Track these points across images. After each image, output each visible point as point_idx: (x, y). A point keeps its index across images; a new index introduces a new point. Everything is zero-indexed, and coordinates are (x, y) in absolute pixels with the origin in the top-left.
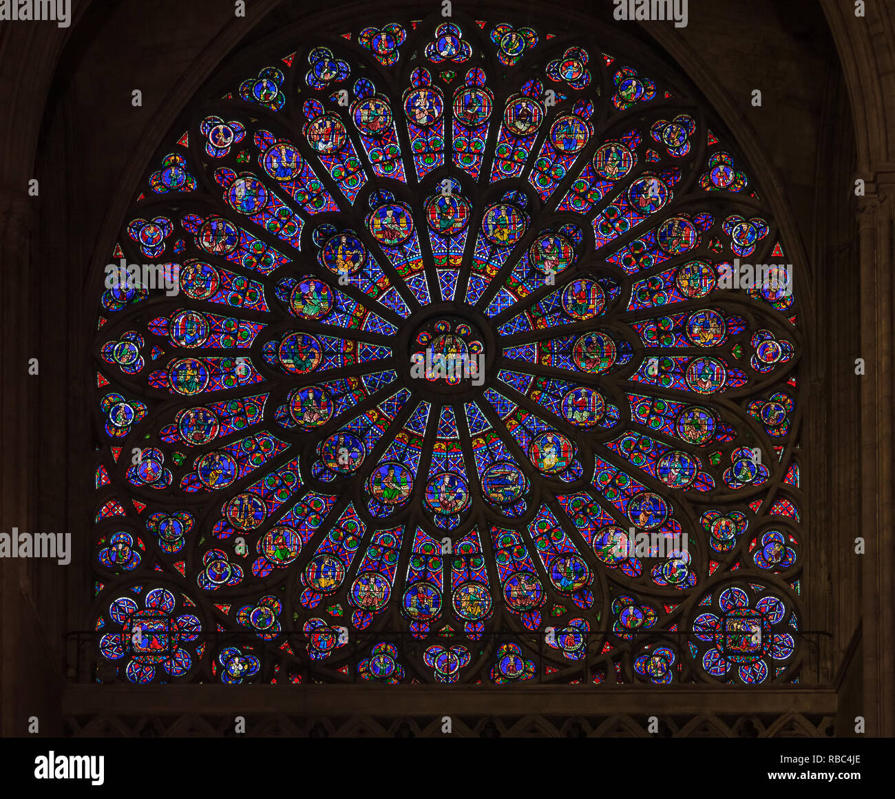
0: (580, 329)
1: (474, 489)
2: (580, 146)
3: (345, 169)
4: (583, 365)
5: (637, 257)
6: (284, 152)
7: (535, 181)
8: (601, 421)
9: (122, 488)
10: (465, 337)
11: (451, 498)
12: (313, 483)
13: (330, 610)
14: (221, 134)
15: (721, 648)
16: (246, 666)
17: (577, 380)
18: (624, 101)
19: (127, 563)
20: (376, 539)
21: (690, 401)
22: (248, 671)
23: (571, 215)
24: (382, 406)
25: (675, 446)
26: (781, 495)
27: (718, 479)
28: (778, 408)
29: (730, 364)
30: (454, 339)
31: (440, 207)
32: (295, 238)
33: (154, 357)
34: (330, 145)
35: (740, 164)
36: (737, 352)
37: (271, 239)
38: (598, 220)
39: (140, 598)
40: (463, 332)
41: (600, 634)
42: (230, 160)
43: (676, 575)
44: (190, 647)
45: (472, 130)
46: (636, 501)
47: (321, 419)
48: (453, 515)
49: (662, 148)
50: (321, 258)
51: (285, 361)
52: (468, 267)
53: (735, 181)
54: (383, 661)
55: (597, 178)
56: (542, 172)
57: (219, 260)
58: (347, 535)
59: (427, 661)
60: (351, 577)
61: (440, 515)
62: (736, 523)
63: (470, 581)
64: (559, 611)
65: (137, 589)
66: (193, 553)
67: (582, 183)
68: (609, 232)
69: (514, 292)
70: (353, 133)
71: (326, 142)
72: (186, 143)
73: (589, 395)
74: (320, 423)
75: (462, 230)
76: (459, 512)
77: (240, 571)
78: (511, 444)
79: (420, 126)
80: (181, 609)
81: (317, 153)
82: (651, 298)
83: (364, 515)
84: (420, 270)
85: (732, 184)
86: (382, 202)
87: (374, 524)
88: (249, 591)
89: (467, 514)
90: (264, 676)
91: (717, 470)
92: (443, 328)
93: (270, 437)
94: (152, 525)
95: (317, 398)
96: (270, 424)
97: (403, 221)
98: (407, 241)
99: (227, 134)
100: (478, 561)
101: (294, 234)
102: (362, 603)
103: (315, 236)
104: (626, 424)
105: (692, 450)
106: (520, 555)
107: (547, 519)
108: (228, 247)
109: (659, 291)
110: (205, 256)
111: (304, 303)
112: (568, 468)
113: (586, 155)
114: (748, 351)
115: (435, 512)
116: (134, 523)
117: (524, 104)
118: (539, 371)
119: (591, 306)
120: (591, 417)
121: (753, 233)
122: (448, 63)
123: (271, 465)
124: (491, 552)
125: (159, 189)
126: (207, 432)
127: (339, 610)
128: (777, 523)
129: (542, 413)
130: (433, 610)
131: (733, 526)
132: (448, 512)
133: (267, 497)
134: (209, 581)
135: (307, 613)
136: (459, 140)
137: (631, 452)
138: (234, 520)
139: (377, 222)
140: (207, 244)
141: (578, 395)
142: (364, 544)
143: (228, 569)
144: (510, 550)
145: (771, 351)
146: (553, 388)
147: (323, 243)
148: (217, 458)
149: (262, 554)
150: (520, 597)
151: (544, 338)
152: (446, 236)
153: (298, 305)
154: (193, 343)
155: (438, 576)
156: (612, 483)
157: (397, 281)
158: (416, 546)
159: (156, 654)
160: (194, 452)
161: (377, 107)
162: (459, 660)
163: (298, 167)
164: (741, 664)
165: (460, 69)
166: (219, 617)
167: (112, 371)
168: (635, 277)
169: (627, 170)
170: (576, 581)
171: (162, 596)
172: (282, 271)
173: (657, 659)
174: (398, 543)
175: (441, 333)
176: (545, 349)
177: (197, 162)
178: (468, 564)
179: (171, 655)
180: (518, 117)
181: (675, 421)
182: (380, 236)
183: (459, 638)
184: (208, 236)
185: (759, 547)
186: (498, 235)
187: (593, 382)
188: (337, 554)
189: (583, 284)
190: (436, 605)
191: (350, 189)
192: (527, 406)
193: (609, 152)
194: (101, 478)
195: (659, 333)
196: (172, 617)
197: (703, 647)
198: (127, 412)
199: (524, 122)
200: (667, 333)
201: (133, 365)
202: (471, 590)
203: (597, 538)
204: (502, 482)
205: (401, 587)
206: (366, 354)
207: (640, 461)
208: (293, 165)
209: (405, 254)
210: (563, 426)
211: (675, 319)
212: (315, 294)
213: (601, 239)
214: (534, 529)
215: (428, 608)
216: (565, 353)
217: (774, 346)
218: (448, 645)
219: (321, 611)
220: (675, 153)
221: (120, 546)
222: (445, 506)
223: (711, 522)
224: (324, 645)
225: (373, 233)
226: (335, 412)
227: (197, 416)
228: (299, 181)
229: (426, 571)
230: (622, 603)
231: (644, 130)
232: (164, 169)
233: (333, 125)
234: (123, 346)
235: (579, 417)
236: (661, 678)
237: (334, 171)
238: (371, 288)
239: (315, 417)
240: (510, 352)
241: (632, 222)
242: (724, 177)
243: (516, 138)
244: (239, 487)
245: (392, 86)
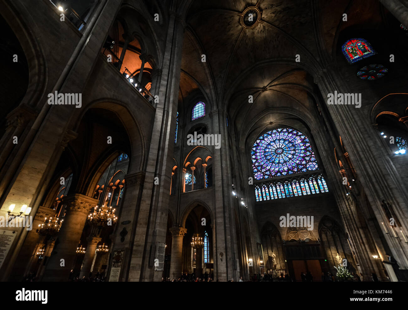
0: (290, 147)
1: (284, 160)
6: (263, 141)
7: (284, 138)
8: (294, 153)
9: (255, 166)
12: (270, 162)
17: (291, 150)
18: (290, 131)
19: (256, 171)
21: (301, 150)
23: (287, 139)
25: (301, 153)
26: (312, 155)
28: (310, 148)
29: (304, 146)
33: (256, 157)
35: (301, 132)
37: (263, 147)
38: (290, 139)
40: (280, 149)
41: (298, 169)
42: (259, 143)
44: (262, 176)
49: (294, 133)
50: (268, 147)
51: (266, 155)
52: (279, 145)
54: (279, 174)
55: (289, 136)
57: (260, 149)
59: (283, 174)
62: (309, 158)
63: (285, 167)
64: (294, 168)
66: (261, 169)
67: (288, 137)
69: (284, 146)
70: (268, 139)
75: (279, 143)
78: (286, 156)
79: (274, 137)
80: (261, 174)
82: (296, 143)
83: (275, 164)
84: (276, 146)
87: (276, 164)
88: (266, 171)
89: (284, 162)
90: (269, 177)
91: (306, 154)
92: (278, 149)
96: (266, 159)
97: (273, 143)
99: (259, 141)
101: (265, 146)
104: (296, 153)
105: (303, 153)
110: (259, 149)
112: (292, 157)
113: (288, 135)
114: (306, 145)
115: (281, 162)
116: (256, 168)
117: (282, 133)
118: (287, 150)
123: (266, 162)
124: (286, 164)
125: (254, 146)
127: (274, 171)
128: (313, 157)
129: (288, 153)
133: (266, 164)
134: (263, 171)
135: (271, 172)
136: (277, 137)
137: (297, 155)
138: (264, 166)
142: (275, 166)
144: (288, 164)
146: (289, 151)
148: (262, 162)
150: (290, 167)
151: (287, 148)
152: (277, 143)
153: (266, 151)
154: (259, 155)
155: (282, 167)
157: (274, 147)
158: (280, 165)
160: (260, 162)
162: (286, 173)
164: (312, 169)
165: (276, 133)
167: (253, 158)
168: (294, 142)
169: (291, 135)
170: (295, 165)
172: (265, 149)
173: (304, 170)
177: (257, 143)
181: (301, 151)
183: (285, 171)
185: (311, 159)
187: (292, 150)
188: (273, 167)
189: (290, 144)
190: (282, 169)
191: (269, 142)
192: (287, 153)
194: (253, 166)
195: (297, 146)
197: (308, 168)
198: (254, 161)
204: (286, 159)
205: (279, 168)
206: (272, 153)
207: (299, 155)
209: (274, 145)
210: (290, 154)
213: (290, 140)
214: (290, 162)
216: (289, 149)
217: (308, 144)
218: (284, 172)
219: (273, 171)
225: (271, 144)
226: (271, 157)
227: (260, 160)
228: (265, 143)
231: (292, 132)
232: (254, 144)
234: (253, 156)
235: (291, 153)
237: (267, 141)
238: (272, 148)
239: (269, 158)
240: (284, 150)
241: (293, 139)
242: (300, 134)
243: (281, 136)
244: (264, 164)
245: (271, 135)
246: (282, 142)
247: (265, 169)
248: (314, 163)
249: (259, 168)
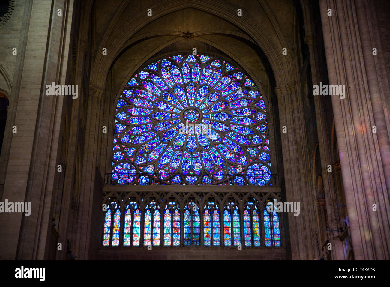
0: (220, 112)
1: (197, 143)
2: (219, 78)
3: (170, 81)
4: (221, 119)
5: (231, 98)
6: (157, 78)
7: (209, 84)
8: (225, 130)
9: (120, 143)
10: (195, 113)
11: (192, 145)
12: (162, 142)
13: (165, 168)
14: (144, 75)
15: (254, 177)
16: (146, 181)
17: (220, 122)
18: (228, 70)
19: (120, 158)
20: (176, 154)
21: (244, 126)
22: (146, 182)
23: (217, 90)
24: (177, 127)
25: (241, 135)
26: (264, 145)
27: (251, 142)
28: (263, 128)
29: (252, 119)
30: (193, 114)
31: (190, 89)
32: (159, 94)
33: (128, 117)
34: (167, 77)
35: (252, 81)
36: (254, 117)
37: (154, 94)
38: (222, 92)
39: (122, 166)
40: (195, 112)
42: (146, 80)
43: (243, 162)
44: (133, 176)
45: (196, 75)
46: (233, 146)
47: (164, 129)
48: (193, 149)
49: (236, 78)
50: (164, 98)
51: (156, 118)
52: (195, 100)
53: (251, 84)
54: (177, 179)
55: (222, 83)
56: (211, 82)
57: (143, 98)
58: (169, 153)
59: (187, 179)
60: (170, 162)
61: (190, 149)
62: (256, 151)
63: (197, 162)
64: (217, 169)
65: (122, 164)
66: (135, 156)
67: (219, 84)
68: (225, 93)
69: (205, 105)
70: (171, 75)
71: (166, 76)
72: (136, 76)
73: (222, 125)
74: (164, 130)
75: (195, 93)
76: (194, 148)
77: (145, 160)
79: (186, 74)
80: (132, 168)
81: (164, 78)
82: (235, 106)
83: (173, 149)
84: (186, 100)
85: (251, 85)
86: (177, 87)
87: (175, 150)
88: (147, 164)
90: (150, 183)
92: (190, 111)
93: (153, 133)
94: (126, 150)
95: (163, 125)
96: (153, 130)
97: (182, 91)
98: (183, 95)
99: (145, 75)
100: (198, 158)
102: (172, 167)
103: (163, 93)
104: (230, 131)
105: (245, 136)
106: (207, 157)
107: (213, 150)
108: (145, 96)
109: (236, 105)
110: (140, 97)
111: (161, 106)
112: (218, 139)
113: (220, 79)
115: (189, 148)
116: (122, 150)
117: (207, 70)
118: (211, 120)
119: (222, 108)
120: (223, 129)
121: (256, 94)
122: (191, 62)
123: (153, 138)
124: (201, 157)
125: (130, 85)
126: (139, 132)
128: (265, 151)
130: (188, 169)
131: (255, 151)
132: (192, 148)
133: (152, 145)
134: (138, 162)
135: (160, 169)
136: (193, 76)
137: (232, 136)
138: (144, 149)
139: (176, 91)
140: (140, 95)
141: (220, 125)
142: (173, 155)
143: (143, 160)
144: (206, 156)
145: (261, 117)
146: (214, 123)
147: (165, 95)
148: (141, 137)
149: (150, 156)
150: (208, 166)
151: (212, 113)
152: (191, 94)
153: (159, 107)
154: (136, 114)
155: (190, 161)
156: (228, 142)
157: (180, 102)
158: (185, 155)
159: (126, 178)
160: (136, 136)
161: (177, 70)
162: (194, 179)
163: (160, 81)
164: (258, 181)
165: (194, 64)
166: (140, 170)
167: (119, 119)
168: (231, 102)
169: (229, 82)
170: (221, 162)
171: (127, 165)
172: (156, 100)
173: (239, 179)
174: (181, 155)
175: (190, 112)
176: (212, 116)
177: (138, 80)
178: (196, 159)
179: (129, 178)
180: (206, 72)
181: (241, 130)
182: (177, 94)
183: (194, 175)
184: (140, 94)
185: (261, 156)
186: (202, 94)
187: (223, 123)
188: (167, 156)
189: (220, 103)
190: (189, 167)
191: (171, 85)
193: (225, 79)
194: (115, 140)
195: (237, 113)
196: (129, 170)
197: (250, 177)
198: (121, 128)
199: (207, 73)
200: (238, 113)
201: (123, 118)
202: (197, 164)
203: (225, 154)
204: (203, 142)
205: (181, 164)
206: (174, 116)
207: (234, 138)
208: (159, 81)
209: (182, 97)
210: (217, 131)
211: (240, 110)
212: (163, 105)
213: (223, 94)
214: (211, 151)
215: (187, 168)
216: (217, 116)
217: (261, 116)
218: (192, 176)
220: (238, 79)
221: (119, 155)
222: (191, 147)
223: (250, 151)
224: (164, 176)
225: (176, 93)
226: (167, 128)
227: (137, 128)
228: (160, 84)
229: (187, 160)
230: (231, 167)
231: (232, 75)
232: (132, 81)
233: (167, 73)
234: (121, 115)
235: (220, 129)
236: (240, 184)
237: (168, 82)
238: (175, 104)
239: (163, 129)
240: (205, 116)
241: (230, 91)
242: (249, 83)
243: (205, 76)
244: (145, 142)
245: (180, 66)
246: (203, 94)
247: (144, 157)
248: (264, 167)
249: (131, 152)
